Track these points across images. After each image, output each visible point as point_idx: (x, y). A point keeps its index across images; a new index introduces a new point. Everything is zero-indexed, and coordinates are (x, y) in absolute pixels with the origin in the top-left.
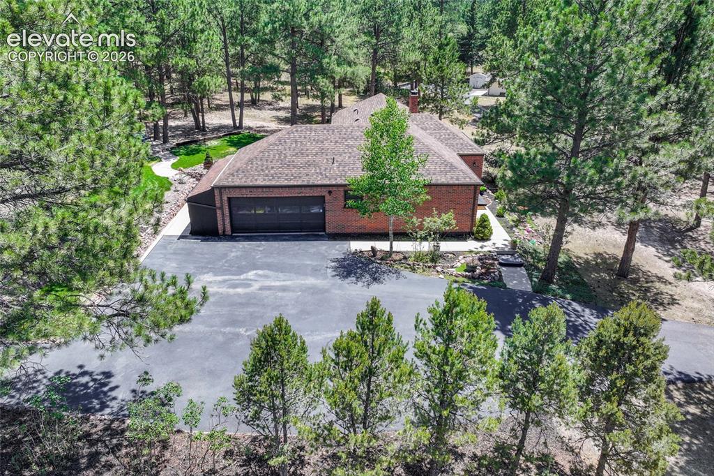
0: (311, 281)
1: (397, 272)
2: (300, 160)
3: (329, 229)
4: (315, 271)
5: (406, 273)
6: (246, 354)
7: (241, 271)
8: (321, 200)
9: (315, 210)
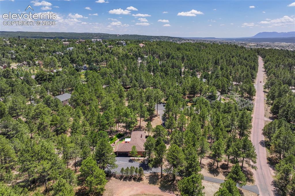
0: (126, 162)
1: (134, 162)
2: (126, 148)
3: (129, 156)
4: (126, 161)
5: (135, 162)
6: (121, 169)
7: (119, 161)
8: (128, 153)
9: (127, 153)
